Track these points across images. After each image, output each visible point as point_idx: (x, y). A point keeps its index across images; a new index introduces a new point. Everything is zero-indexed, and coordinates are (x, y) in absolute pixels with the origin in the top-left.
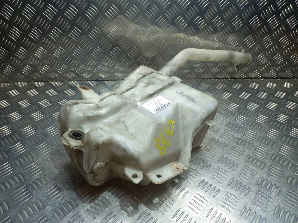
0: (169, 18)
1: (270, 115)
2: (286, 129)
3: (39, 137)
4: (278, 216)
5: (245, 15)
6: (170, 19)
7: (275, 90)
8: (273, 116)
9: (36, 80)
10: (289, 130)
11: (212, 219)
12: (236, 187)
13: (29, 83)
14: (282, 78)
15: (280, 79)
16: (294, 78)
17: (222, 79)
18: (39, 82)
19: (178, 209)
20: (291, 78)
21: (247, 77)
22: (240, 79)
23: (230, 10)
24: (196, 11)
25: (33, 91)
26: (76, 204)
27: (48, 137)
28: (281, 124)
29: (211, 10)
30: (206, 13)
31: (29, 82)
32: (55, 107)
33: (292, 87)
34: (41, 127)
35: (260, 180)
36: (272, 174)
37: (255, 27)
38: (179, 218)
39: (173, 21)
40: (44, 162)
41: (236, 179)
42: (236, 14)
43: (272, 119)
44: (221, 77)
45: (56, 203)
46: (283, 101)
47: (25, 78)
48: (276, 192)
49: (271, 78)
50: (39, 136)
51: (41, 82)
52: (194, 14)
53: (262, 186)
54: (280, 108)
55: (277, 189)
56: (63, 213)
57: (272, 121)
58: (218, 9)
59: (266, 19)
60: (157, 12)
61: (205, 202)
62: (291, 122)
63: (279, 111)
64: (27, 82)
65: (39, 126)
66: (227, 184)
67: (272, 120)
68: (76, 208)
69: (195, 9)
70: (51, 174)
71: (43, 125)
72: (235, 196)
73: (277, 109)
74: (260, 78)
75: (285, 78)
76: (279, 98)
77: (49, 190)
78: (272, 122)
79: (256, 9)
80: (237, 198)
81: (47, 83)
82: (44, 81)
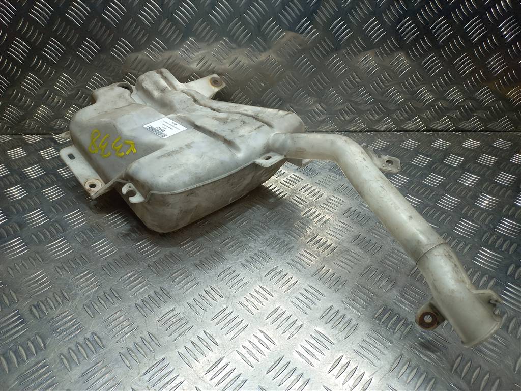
0: (252, 22)
1: (427, 197)
2: (450, 222)
3: (10, 229)
4: (396, 374)
5: (389, 17)
6: (253, 24)
7: (447, 153)
8: (432, 197)
9: (27, 131)
10: (454, 223)
11: (276, 376)
12: (333, 321)
13: (16, 137)
14: (464, 131)
15: (460, 134)
16: (486, 131)
17: (355, 132)
18: (32, 135)
19: (221, 357)
20: (480, 131)
21: (400, 129)
22: (388, 132)
23: (360, 7)
24: (299, 10)
25: (19, 150)
26: (45, 345)
27: (26, 228)
28: (443, 212)
29: (325, 7)
30: (316, 13)
31: (15, 134)
32: (49, 177)
33: (479, 147)
34: (18, 211)
35: (380, 311)
36: (404, 300)
37: (409, 38)
38: (217, 374)
39: (259, 27)
40: (8, 271)
41: (336, 308)
42: (372, 14)
43: (429, 203)
44: (353, 129)
45: (9, 343)
46: (457, 171)
47: (7, 128)
48: (403, 333)
49: (445, 132)
50: (11, 227)
51: (37, 135)
52: (296, 14)
53: (380, 321)
54: (448, 184)
55: (406, 327)
56: (17, 359)
57: (426, 207)
58: (339, 6)
59: (428, 24)
60: (230, 11)
61: (272, 346)
62: (462, 210)
63: (444, 190)
64: (11, 135)
65: (14, 210)
66: (318, 315)
67: (429, 205)
68: (43, 352)
69: (296, 6)
70: (14, 292)
71: (21, 209)
72: (327, 337)
73: (443, 185)
74: (424, 131)
75: (469, 131)
76: (451, 167)
77: (4, 319)
78: (426, 209)
79: (407, 6)
80: (330, 342)
81: (46, 136)
82: (41, 133)
